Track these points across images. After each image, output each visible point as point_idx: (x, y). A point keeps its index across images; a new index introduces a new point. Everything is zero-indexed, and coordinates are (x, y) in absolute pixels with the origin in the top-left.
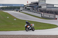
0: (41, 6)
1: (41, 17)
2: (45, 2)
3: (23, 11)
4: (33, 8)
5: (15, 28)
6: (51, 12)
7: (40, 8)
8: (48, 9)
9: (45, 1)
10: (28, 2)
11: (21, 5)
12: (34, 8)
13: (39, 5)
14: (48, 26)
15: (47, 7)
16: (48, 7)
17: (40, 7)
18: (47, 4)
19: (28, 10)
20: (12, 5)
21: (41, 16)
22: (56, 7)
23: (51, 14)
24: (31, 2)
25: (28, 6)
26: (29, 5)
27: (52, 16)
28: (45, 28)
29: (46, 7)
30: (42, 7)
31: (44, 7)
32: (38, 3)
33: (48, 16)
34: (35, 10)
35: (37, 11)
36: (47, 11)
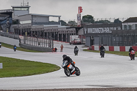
0: (17, 20)
1: (18, 46)
2: (28, 10)
6: (42, 34)
7: (15, 25)
8: (34, 27)
9: (28, 8)
12: (2, 24)
13: (14, 17)
14: (36, 66)
15: (32, 22)
17: (17, 22)
18: (33, 16)
21: (20, 44)
22: (53, 23)
23: (42, 38)
27: (44, 43)
28: (27, 72)
30: (21, 22)
31: (25, 22)
32: (12, 13)
33: (36, 44)
34: (4, 29)
35: (9, 31)
36: (33, 32)
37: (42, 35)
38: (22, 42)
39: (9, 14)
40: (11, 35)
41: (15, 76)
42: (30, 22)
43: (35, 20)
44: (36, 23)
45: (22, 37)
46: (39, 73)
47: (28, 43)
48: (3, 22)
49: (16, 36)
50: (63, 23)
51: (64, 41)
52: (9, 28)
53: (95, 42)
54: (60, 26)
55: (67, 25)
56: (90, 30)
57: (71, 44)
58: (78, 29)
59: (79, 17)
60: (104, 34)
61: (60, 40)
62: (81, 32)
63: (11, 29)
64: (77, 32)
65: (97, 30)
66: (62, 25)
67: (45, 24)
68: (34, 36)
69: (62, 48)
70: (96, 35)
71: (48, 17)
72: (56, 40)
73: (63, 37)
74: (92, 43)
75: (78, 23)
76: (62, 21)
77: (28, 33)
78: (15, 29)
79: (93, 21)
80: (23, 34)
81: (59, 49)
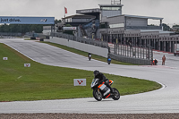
0: (106, 23)
1: (106, 56)
2: (120, 10)
3: (53, 39)
4: (83, 29)
5: (28, 92)
7: (103, 30)
8: (128, 32)
9: (121, 7)
10: (66, 9)
11: (46, 19)
12: (86, 28)
13: (102, 19)
14: (129, 84)
15: (125, 26)
16: (128, 24)
17: (105, 25)
18: (127, 18)
19: (67, 35)
20: (18, 19)
21: (109, 54)
22: (152, 27)
23: (139, 47)
24: (77, 11)
26: (70, 20)
27: (141, 53)
29: (122, 25)
30: (111, 26)
31: (116, 26)
32: (98, 13)
33: (130, 55)
34: (89, 34)
35: (95, 38)
36: (127, 38)
37: (138, 43)
38: (112, 52)
39: (95, 14)
40: (97, 42)
43: (130, 23)
44: (131, 28)
45: (111, 45)
46: (133, 93)
47: (120, 53)
48: (88, 25)
49: (104, 44)
50: (166, 27)
51: (167, 51)
52: (95, 33)
54: (161, 31)
55: (171, 30)
57: (175, 54)
61: (162, 50)
63: (98, 34)
66: (165, 30)
67: (143, 28)
68: (127, 44)
69: (164, 59)
71: (146, 19)
72: (156, 49)
76: (164, 25)
77: (119, 41)
78: (103, 35)
80: (114, 41)
81: (160, 61)
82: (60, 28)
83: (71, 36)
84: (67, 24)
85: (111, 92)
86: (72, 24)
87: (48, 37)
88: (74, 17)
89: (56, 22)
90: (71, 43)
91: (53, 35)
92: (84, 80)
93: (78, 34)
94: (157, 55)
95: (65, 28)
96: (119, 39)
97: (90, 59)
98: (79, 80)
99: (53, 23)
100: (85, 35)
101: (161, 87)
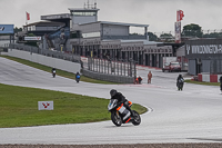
0: (78, 32)
2: (95, 15)
3: (12, 52)
4: (49, 39)
6: (118, 55)
7: (75, 40)
8: (105, 43)
9: (96, 11)
10: (28, 15)
11: (4, 27)
12: (54, 38)
13: (73, 27)
15: (102, 36)
16: (105, 33)
17: (77, 35)
18: (103, 25)
19: (30, 47)
21: (82, 71)
22: (135, 36)
23: (119, 61)
24: (42, 17)
25: (30, 32)
26: (33, 29)
27: (121, 69)
28: (94, 116)
30: (84, 35)
31: (90, 36)
32: (69, 20)
33: (107, 71)
34: (57, 46)
35: (65, 50)
36: (104, 51)
37: (118, 57)
38: (86, 67)
39: (65, 21)
40: (67, 55)
41: (74, 122)
42: (98, 34)
43: (107, 31)
44: (108, 37)
45: (85, 60)
47: (95, 68)
48: (55, 34)
49: (76, 57)
50: (152, 37)
51: (154, 66)
52: (65, 44)
53: (203, 68)
54: (146, 42)
55: (159, 40)
56: (196, 49)
57: (164, 71)
58: (176, 46)
59: (177, 27)
60: (219, 55)
61: (147, 65)
62: (181, 52)
63: (67, 46)
64: (175, 51)
65: (207, 49)
66: (151, 40)
67: (124, 37)
68: (105, 58)
69: (150, 77)
70: (206, 56)
71: (127, 27)
72: (140, 64)
73: (152, 60)
74: (199, 69)
75: (176, 37)
76: (150, 34)
77: (95, 53)
78: (74, 47)
79: (200, 34)
80: (87, 54)
81: (145, 78)
82: (21, 39)
83: (35, 48)
84: (29, 33)
85: (132, 115)
86: (36, 33)
87: (6, 50)
88: (37, 25)
89: (16, 30)
90: (35, 57)
91: (12, 47)
92: (51, 103)
93: (43, 45)
94: (142, 71)
95: (27, 38)
96: (95, 51)
97: (54, 75)
98: (45, 102)
99: (12, 32)
100: (53, 47)
101: (146, 110)
